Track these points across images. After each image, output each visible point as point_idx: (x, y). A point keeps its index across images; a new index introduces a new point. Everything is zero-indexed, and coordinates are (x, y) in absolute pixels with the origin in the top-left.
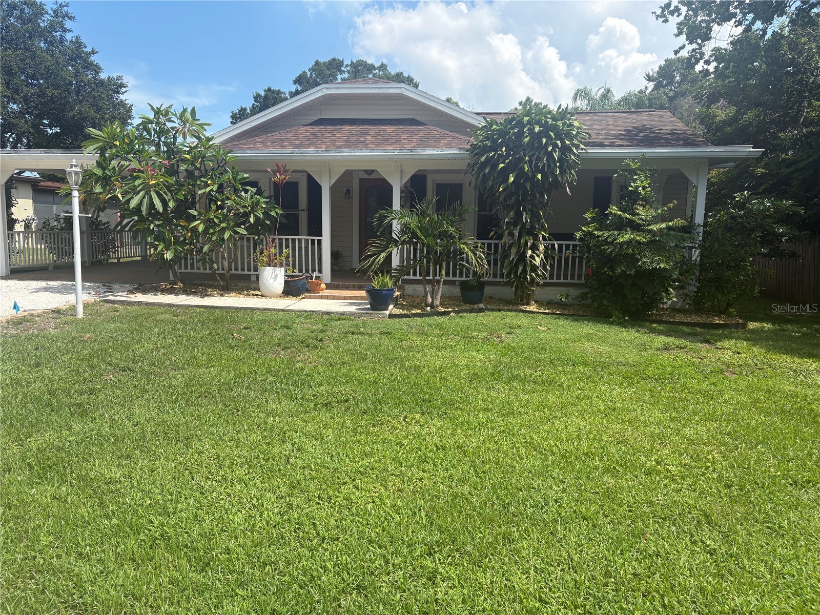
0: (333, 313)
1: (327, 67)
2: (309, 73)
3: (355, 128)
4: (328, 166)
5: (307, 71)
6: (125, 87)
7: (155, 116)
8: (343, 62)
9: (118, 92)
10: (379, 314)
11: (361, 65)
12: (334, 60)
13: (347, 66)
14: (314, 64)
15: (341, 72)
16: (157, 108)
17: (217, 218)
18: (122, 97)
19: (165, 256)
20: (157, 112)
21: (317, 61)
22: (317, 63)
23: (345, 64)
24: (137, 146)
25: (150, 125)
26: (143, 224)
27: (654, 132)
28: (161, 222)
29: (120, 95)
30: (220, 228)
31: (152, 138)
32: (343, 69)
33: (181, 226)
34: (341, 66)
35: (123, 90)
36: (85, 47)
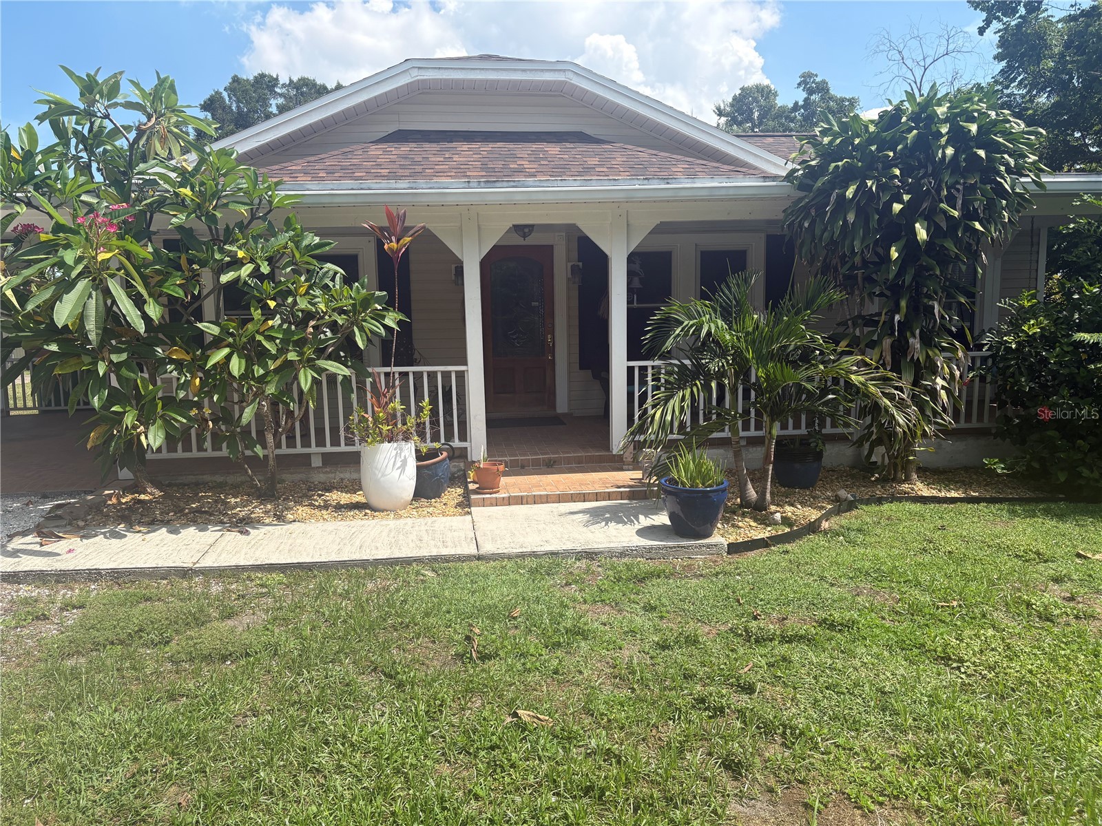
0: (601, 553)
1: (253, 86)
2: (225, 95)
4: (475, 217)
5: (222, 90)
7: (82, 95)
8: (277, 79)
10: (701, 546)
11: (303, 85)
12: (262, 76)
13: (284, 86)
14: (230, 80)
15: (276, 95)
16: (88, 75)
17: (271, 339)
19: (143, 438)
20: (89, 87)
21: (236, 76)
22: (236, 80)
23: (281, 82)
24: (42, 167)
25: (66, 119)
26: (73, 361)
28: (124, 356)
30: (278, 362)
31: (74, 152)
32: (278, 90)
33: (172, 361)
34: (276, 85)
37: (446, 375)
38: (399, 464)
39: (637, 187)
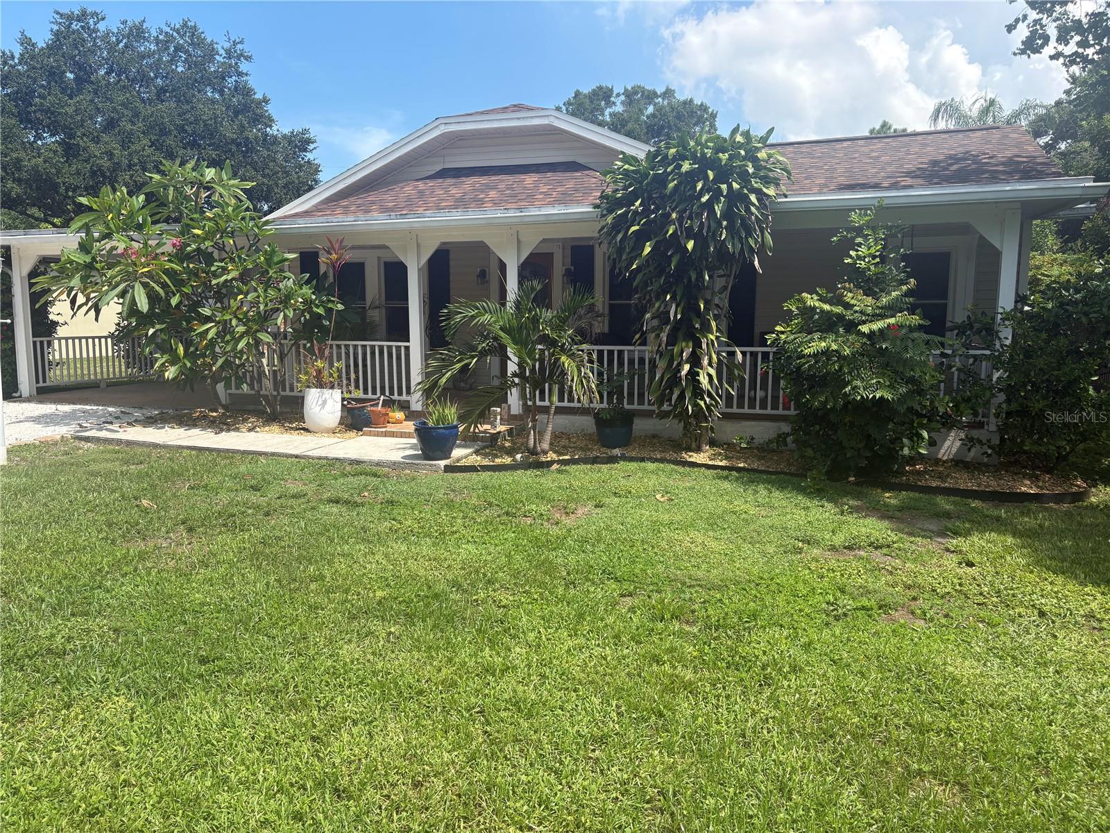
1: (590, 98)
2: (564, 109)
3: (484, 180)
4: (415, 238)
6: (312, 143)
8: (611, 90)
9: (305, 150)
10: (430, 465)
11: (638, 92)
12: (600, 88)
13: (618, 95)
14: (572, 97)
15: (611, 104)
18: (309, 156)
19: (167, 374)
21: (578, 91)
23: (616, 92)
27: (979, 163)
28: (164, 326)
29: (307, 154)
32: (613, 99)
34: (610, 96)
35: (311, 147)
36: (254, 94)
37: (398, 348)
38: (320, 402)
39: (499, 215)
